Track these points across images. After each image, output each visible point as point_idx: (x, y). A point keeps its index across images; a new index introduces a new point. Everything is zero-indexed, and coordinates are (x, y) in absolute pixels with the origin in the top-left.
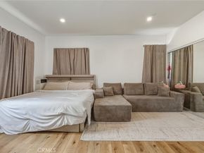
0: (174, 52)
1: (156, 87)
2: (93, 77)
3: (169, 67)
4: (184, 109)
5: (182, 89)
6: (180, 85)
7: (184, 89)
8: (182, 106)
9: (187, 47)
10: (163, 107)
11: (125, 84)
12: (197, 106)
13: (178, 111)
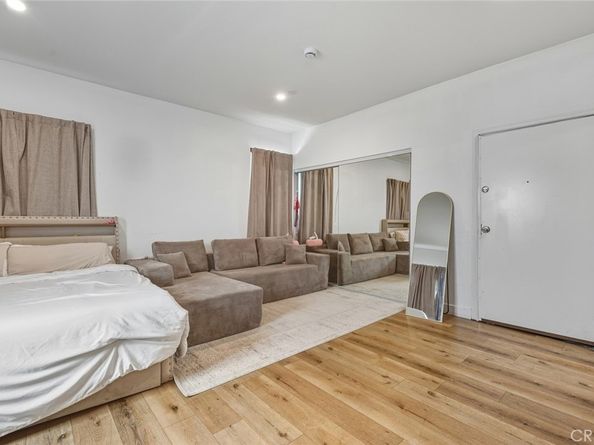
0: (305, 174)
1: (281, 247)
2: (112, 225)
3: (297, 203)
4: (329, 285)
5: (319, 247)
6: (315, 241)
7: (321, 247)
8: (327, 278)
9: (323, 170)
10: (301, 285)
11: (215, 243)
12: (344, 274)
13: (322, 289)
